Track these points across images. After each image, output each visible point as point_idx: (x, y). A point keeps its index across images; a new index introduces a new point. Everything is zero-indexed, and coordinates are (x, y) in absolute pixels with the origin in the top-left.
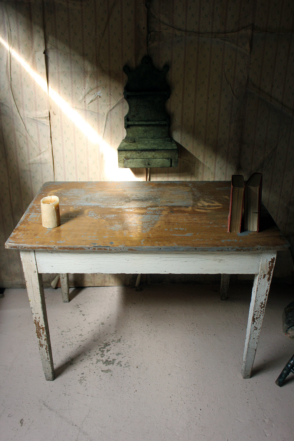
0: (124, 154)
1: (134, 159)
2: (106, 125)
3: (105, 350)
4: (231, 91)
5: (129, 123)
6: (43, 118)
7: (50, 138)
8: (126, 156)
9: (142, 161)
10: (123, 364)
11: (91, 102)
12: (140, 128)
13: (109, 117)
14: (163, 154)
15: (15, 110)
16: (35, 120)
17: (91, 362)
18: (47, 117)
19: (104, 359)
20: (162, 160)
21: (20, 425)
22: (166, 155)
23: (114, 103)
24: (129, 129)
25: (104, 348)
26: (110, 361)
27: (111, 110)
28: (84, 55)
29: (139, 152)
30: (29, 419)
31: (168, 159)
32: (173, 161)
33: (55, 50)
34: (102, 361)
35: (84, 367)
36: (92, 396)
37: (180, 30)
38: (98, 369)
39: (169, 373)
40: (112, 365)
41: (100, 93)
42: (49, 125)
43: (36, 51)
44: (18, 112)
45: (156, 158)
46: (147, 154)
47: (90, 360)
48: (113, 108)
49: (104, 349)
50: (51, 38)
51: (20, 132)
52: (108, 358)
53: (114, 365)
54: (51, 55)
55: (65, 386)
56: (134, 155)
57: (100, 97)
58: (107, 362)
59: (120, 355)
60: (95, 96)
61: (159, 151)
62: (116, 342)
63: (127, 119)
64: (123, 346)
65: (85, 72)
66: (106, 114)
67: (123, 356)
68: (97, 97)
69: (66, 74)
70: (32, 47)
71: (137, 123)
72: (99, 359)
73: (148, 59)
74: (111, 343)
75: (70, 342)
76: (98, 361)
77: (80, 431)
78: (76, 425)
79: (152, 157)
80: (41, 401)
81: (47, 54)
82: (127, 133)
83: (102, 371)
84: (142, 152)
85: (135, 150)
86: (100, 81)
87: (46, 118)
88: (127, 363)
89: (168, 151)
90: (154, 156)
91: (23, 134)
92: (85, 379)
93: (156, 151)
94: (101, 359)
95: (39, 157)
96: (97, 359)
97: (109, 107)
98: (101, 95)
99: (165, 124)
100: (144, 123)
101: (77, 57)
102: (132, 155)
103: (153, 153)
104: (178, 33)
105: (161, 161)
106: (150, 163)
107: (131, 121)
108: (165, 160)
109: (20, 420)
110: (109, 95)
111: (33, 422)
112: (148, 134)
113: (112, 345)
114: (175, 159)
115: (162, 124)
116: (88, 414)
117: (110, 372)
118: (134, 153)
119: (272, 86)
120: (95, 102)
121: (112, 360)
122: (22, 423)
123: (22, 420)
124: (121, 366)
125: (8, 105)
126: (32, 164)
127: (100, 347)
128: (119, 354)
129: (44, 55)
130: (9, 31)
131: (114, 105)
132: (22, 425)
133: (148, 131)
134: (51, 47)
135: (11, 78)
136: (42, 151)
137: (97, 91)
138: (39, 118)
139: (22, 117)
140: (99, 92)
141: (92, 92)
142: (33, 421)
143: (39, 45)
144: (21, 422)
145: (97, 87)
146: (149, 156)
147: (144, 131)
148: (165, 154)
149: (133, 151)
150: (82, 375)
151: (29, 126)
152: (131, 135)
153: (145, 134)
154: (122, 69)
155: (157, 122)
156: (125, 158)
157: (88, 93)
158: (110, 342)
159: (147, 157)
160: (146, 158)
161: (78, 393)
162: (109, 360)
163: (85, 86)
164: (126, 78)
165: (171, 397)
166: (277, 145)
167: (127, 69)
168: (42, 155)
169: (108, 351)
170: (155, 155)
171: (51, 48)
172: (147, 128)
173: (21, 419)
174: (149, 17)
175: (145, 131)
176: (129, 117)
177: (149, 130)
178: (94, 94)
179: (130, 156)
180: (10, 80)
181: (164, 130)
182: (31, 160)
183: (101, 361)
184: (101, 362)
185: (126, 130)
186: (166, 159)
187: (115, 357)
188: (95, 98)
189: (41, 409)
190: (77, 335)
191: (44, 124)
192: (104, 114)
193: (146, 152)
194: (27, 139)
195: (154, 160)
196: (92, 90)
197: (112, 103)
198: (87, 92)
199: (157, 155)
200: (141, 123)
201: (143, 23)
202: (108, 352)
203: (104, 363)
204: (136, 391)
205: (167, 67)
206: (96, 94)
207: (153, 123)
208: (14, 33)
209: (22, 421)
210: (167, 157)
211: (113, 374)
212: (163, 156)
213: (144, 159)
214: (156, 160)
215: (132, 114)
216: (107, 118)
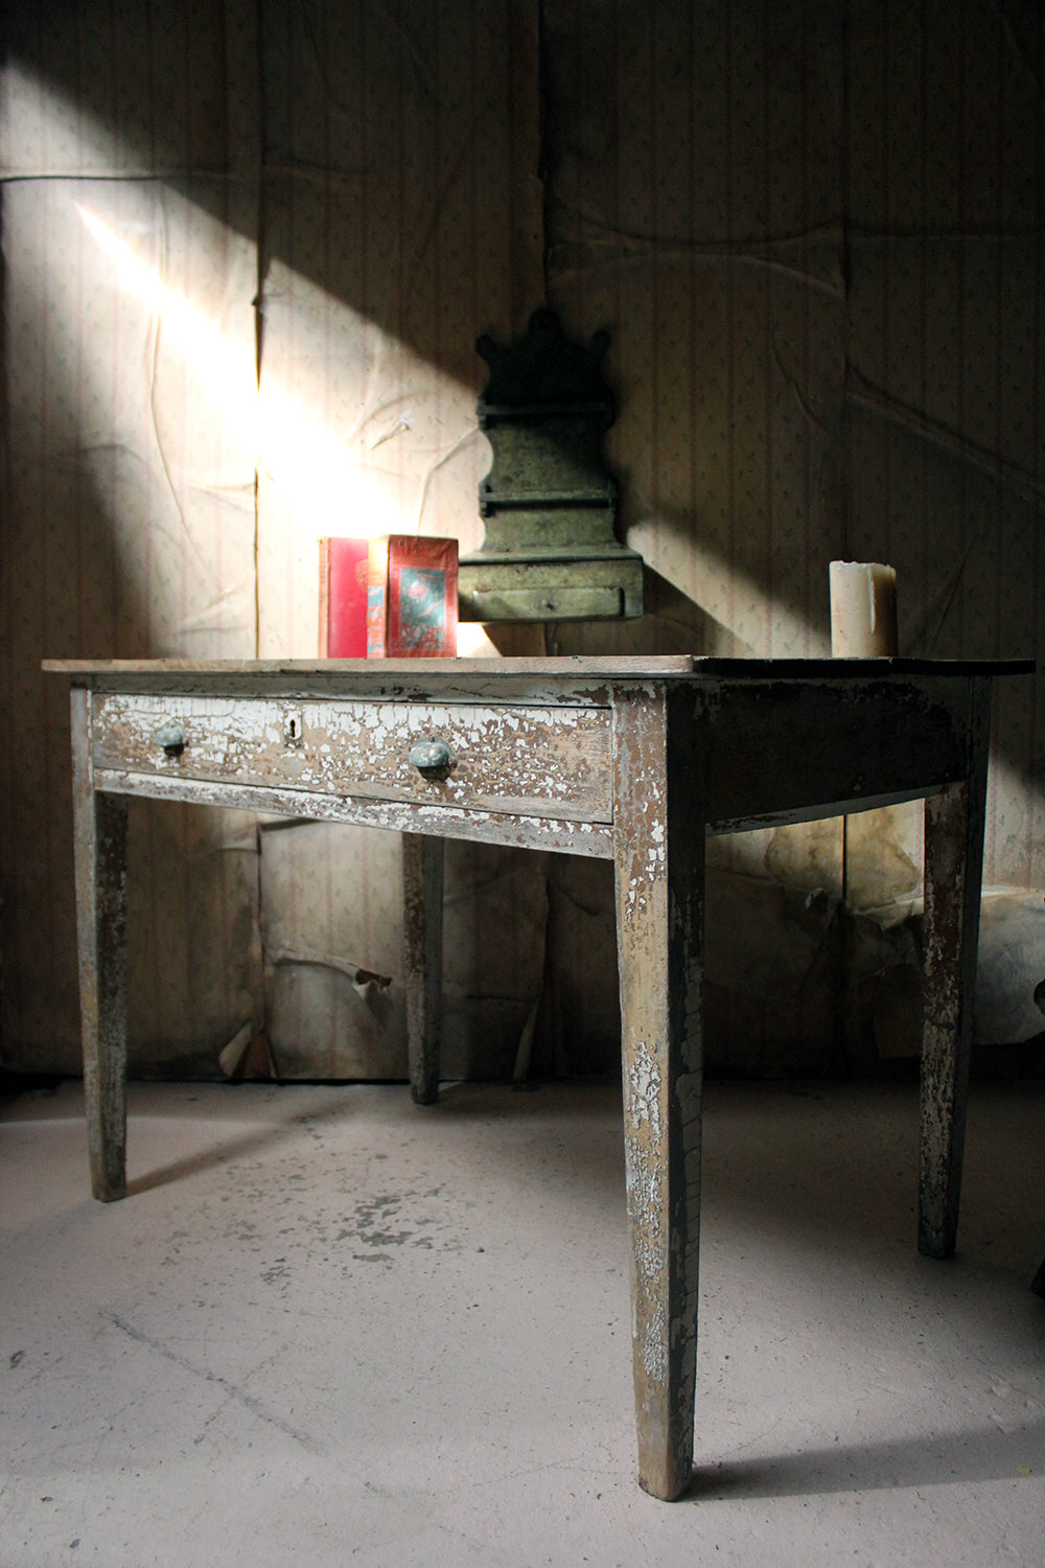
0: (472, 576)
1: (504, 589)
2: (422, 511)
3: (379, 1212)
4: (801, 405)
5: (494, 497)
6: (236, 489)
7: (252, 548)
8: (479, 582)
9: (530, 596)
10: (437, 1244)
11: (380, 443)
12: (526, 516)
13: (432, 488)
14: (595, 574)
15: (157, 466)
16: (211, 496)
17: (321, 1236)
18: (249, 486)
19: (369, 1231)
20: (591, 591)
21: (8, 1364)
22: (607, 575)
23: (449, 444)
24: (491, 519)
25: (377, 1206)
26: (392, 1236)
27: (439, 467)
28: (367, 310)
29: (521, 567)
30: (46, 1354)
31: (611, 588)
32: (628, 594)
33: (285, 299)
34: (362, 1235)
35: (291, 1246)
36: (303, 1313)
37: (638, 237)
38: (340, 1252)
39: (609, 1268)
40: (395, 1244)
41: (408, 414)
42: (253, 510)
43: (230, 302)
44: (165, 473)
45: (572, 587)
46: (546, 575)
47: (316, 1231)
48: (447, 460)
49: (372, 1211)
50: (276, 268)
51: (164, 531)
52: (384, 1228)
53: (402, 1245)
54: (272, 312)
55: (205, 1284)
56: (504, 578)
57: (408, 428)
58: (378, 1238)
59: (428, 1225)
60: (394, 424)
61: (584, 564)
62: (422, 1195)
63: (487, 488)
64: (447, 1204)
65: (367, 358)
66: (424, 478)
67: (440, 1226)
68: (399, 428)
69: (311, 364)
70: (222, 292)
71: (515, 497)
72: (349, 1230)
73: (548, 318)
74: (403, 1198)
75: (256, 1190)
76: (344, 1234)
77: (233, 1395)
78: (221, 1380)
79: (562, 585)
80: (105, 1315)
81: (262, 311)
82: (487, 532)
83: (355, 1257)
84: (530, 569)
85: (506, 563)
86: (410, 381)
87: (245, 488)
88: (455, 1241)
89: (610, 563)
90: (566, 581)
91: (172, 539)
92: (286, 1272)
93: (575, 565)
94: (360, 1230)
95: (213, 612)
96: (344, 1231)
97: (434, 456)
98: (411, 422)
99: (601, 496)
100: (539, 496)
101: (345, 316)
102: (498, 577)
103: (565, 571)
104: (632, 245)
105: (589, 594)
106: (555, 604)
107: (496, 491)
108: (601, 591)
109: (12, 1354)
110: (434, 421)
111: (58, 1361)
112: (551, 533)
113: (405, 1203)
114: (634, 589)
115: (593, 497)
116: (278, 1355)
117: (385, 1260)
118: (505, 571)
119: (924, 386)
120: (393, 443)
121: (398, 1234)
122: (19, 1361)
123: (20, 1353)
124: (430, 1247)
125: (137, 452)
126: (193, 631)
127: (360, 1205)
128: (427, 1221)
129: (252, 310)
130: (164, 250)
131: (449, 451)
132: (13, 1367)
133: (552, 525)
134: (275, 290)
135: (155, 377)
136: (228, 590)
137: (400, 412)
138: (225, 488)
139: (176, 486)
140: (406, 413)
141: (386, 415)
142: (61, 1358)
143: (241, 286)
144: (15, 1359)
145: (401, 399)
146: (553, 582)
147: (538, 523)
148: (602, 573)
149: (500, 567)
150: (278, 1264)
151: (193, 515)
152: (498, 537)
153: (542, 534)
154: (472, 348)
155: (577, 494)
156: (477, 589)
157: (373, 417)
158: (402, 1194)
159: (544, 585)
160: (543, 588)
161: (251, 1304)
162: (387, 1234)
163: (364, 394)
164: (484, 370)
165: (610, 1324)
166: (963, 565)
167: (486, 345)
168: (224, 605)
169: (386, 1214)
170: (570, 579)
171: (275, 295)
172: (548, 515)
173: (16, 1351)
174: (550, 206)
175: (543, 526)
176: (494, 483)
177: (553, 522)
178: (392, 418)
179: (494, 581)
180: (151, 380)
181: (599, 522)
182: (191, 621)
183: (357, 1234)
184: (358, 1237)
185: (484, 520)
186: (605, 587)
187: (411, 1227)
188: (392, 429)
189: (98, 1333)
190: (283, 1176)
191: (237, 508)
192: (419, 479)
193: (543, 569)
194: (183, 553)
195: (569, 591)
196: (384, 407)
197: (442, 445)
198: (369, 413)
199: (579, 578)
200: (528, 496)
201: (534, 224)
202: (389, 1217)
203: (365, 1241)
204: (476, 1306)
205: (605, 337)
206: (394, 419)
207: (566, 495)
208: (177, 257)
209: (17, 1358)
210: (609, 583)
211: (395, 1266)
212: (596, 580)
213: (534, 591)
214: (573, 590)
215: (503, 473)
216: (426, 491)
